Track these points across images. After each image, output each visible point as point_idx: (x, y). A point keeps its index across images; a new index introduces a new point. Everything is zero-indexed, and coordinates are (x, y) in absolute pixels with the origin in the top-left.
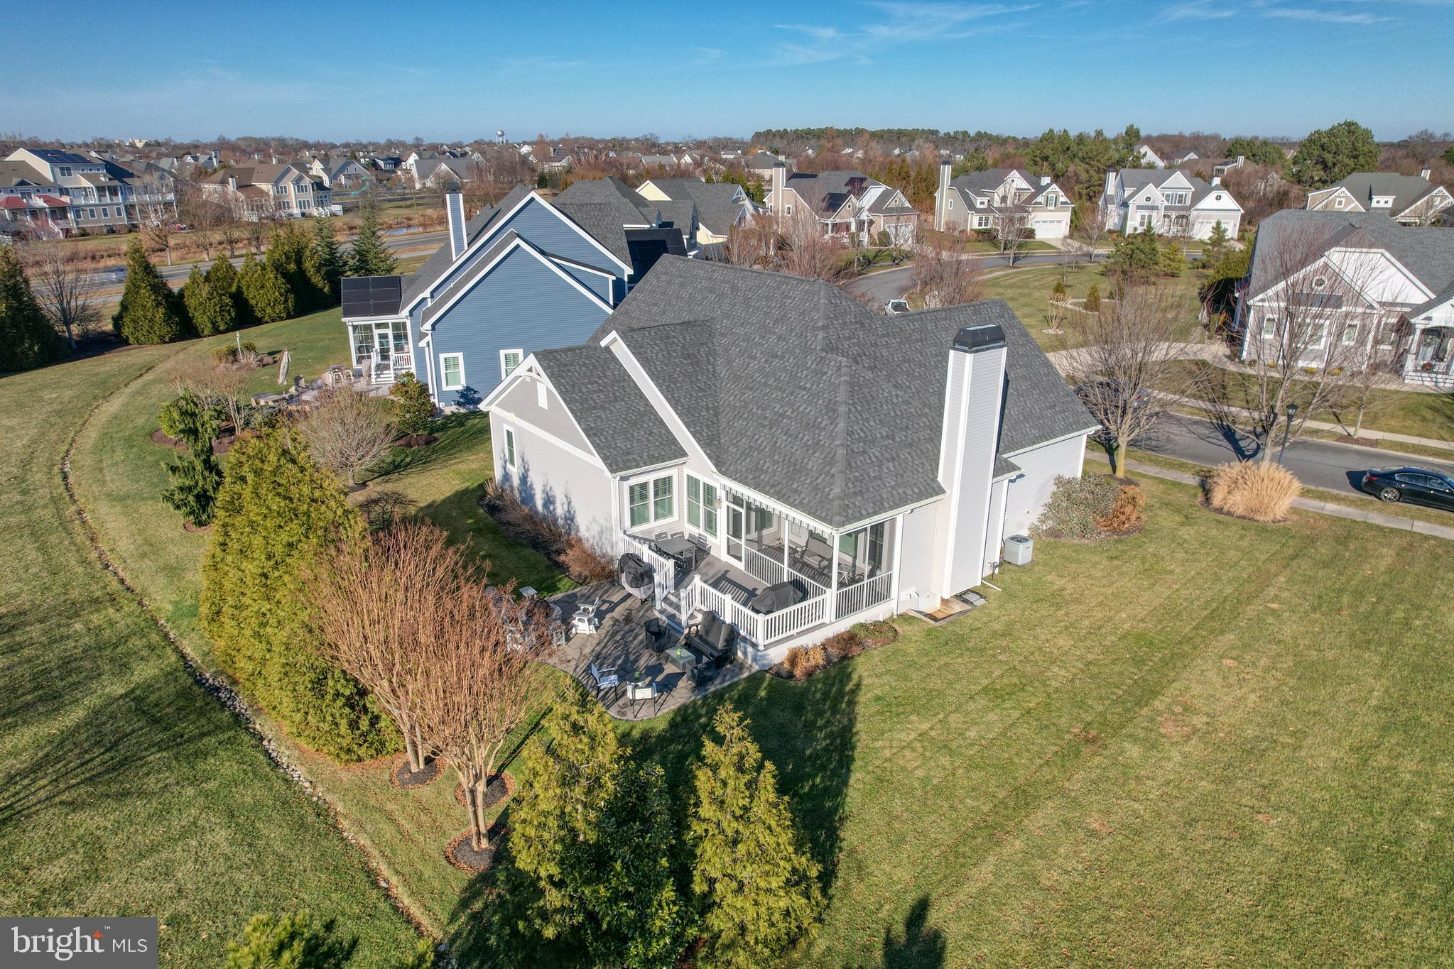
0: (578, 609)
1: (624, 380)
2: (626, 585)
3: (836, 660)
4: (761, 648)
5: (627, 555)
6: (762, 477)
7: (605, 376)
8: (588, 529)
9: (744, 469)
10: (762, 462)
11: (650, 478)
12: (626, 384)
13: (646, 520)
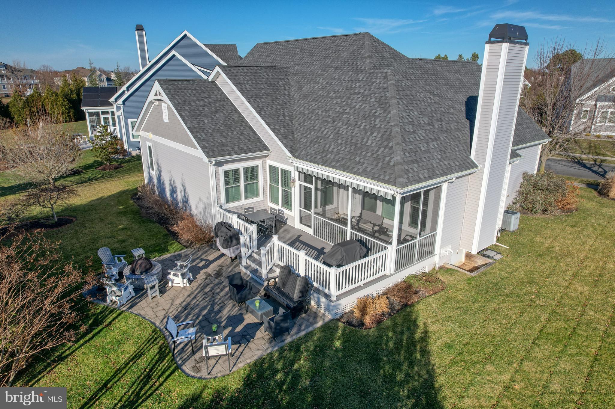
0: (176, 265)
1: (224, 101)
2: (220, 247)
3: (398, 307)
4: (334, 298)
5: (221, 223)
6: (329, 156)
7: (210, 98)
8: (197, 207)
9: (313, 152)
10: (327, 146)
11: (241, 166)
12: (225, 103)
13: (238, 198)
